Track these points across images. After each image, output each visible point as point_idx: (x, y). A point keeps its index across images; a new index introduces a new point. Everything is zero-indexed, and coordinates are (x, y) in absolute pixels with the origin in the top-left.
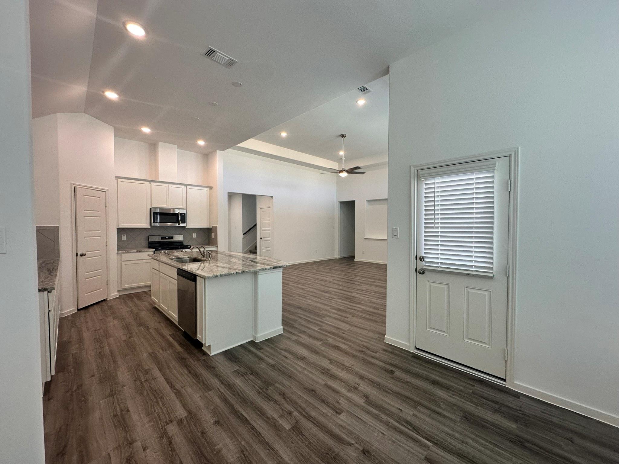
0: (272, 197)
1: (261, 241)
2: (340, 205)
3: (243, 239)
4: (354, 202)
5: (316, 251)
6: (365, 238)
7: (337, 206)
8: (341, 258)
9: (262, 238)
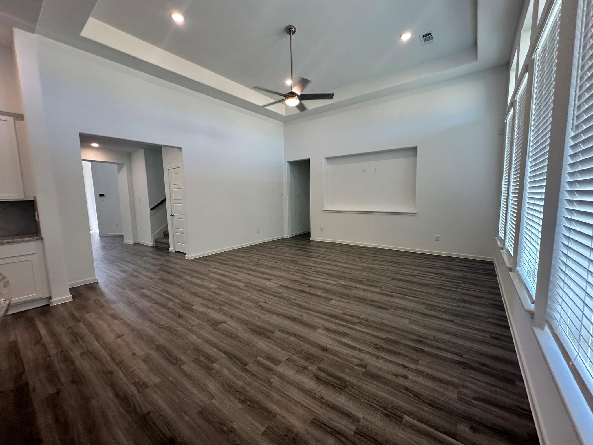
0: (180, 149)
1: (172, 219)
2: (289, 167)
3: (151, 216)
4: (307, 162)
5: (258, 230)
6: (324, 210)
7: (286, 167)
8: (293, 237)
9: (174, 215)
